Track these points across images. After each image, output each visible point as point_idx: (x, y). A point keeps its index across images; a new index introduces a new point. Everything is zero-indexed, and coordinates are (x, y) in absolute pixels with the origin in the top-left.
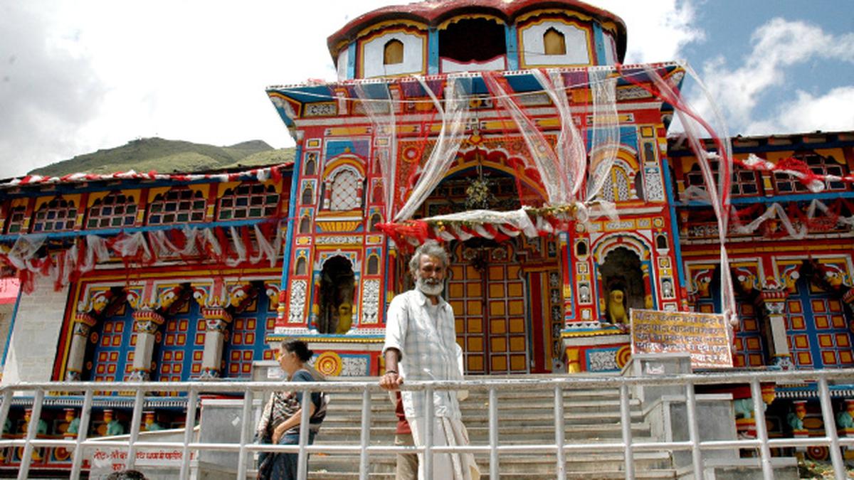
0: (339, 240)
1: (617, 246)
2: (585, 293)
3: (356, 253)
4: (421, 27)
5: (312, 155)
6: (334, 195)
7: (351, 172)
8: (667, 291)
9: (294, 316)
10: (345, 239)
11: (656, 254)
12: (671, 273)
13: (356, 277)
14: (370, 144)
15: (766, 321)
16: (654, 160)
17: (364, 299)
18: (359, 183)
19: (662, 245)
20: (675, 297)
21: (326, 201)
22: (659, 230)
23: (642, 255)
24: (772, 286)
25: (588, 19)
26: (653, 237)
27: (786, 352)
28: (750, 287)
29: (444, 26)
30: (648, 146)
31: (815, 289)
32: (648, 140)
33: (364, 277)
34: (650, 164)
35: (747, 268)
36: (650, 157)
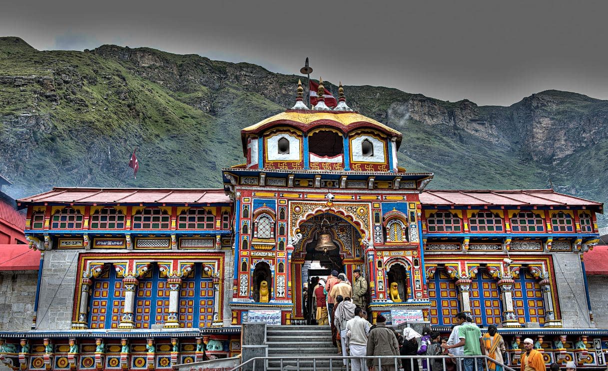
0: (263, 254)
1: (396, 263)
2: (381, 286)
3: (272, 261)
4: (299, 133)
5: (246, 207)
6: (259, 230)
7: (268, 218)
8: (418, 286)
9: (242, 292)
10: (266, 253)
11: (414, 268)
12: (420, 277)
13: (272, 273)
14: (276, 202)
15: (460, 294)
16: (414, 221)
17: (278, 285)
18: (272, 224)
19: (416, 264)
20: (421, 289)
21: (255, 232)
22: (416, 257)
23: (407, 268)
24: (464, 277)
25: (385, 137)
26: (413, 260)
27: (469, 310)
28: (454, 276)
29: (311, 134)
30: (412, 213)
31: (484, 277)
32: (413, 210)
33: (277, 274)
34: (412, 223)
35: (453, 267)
36: (413, 220)
